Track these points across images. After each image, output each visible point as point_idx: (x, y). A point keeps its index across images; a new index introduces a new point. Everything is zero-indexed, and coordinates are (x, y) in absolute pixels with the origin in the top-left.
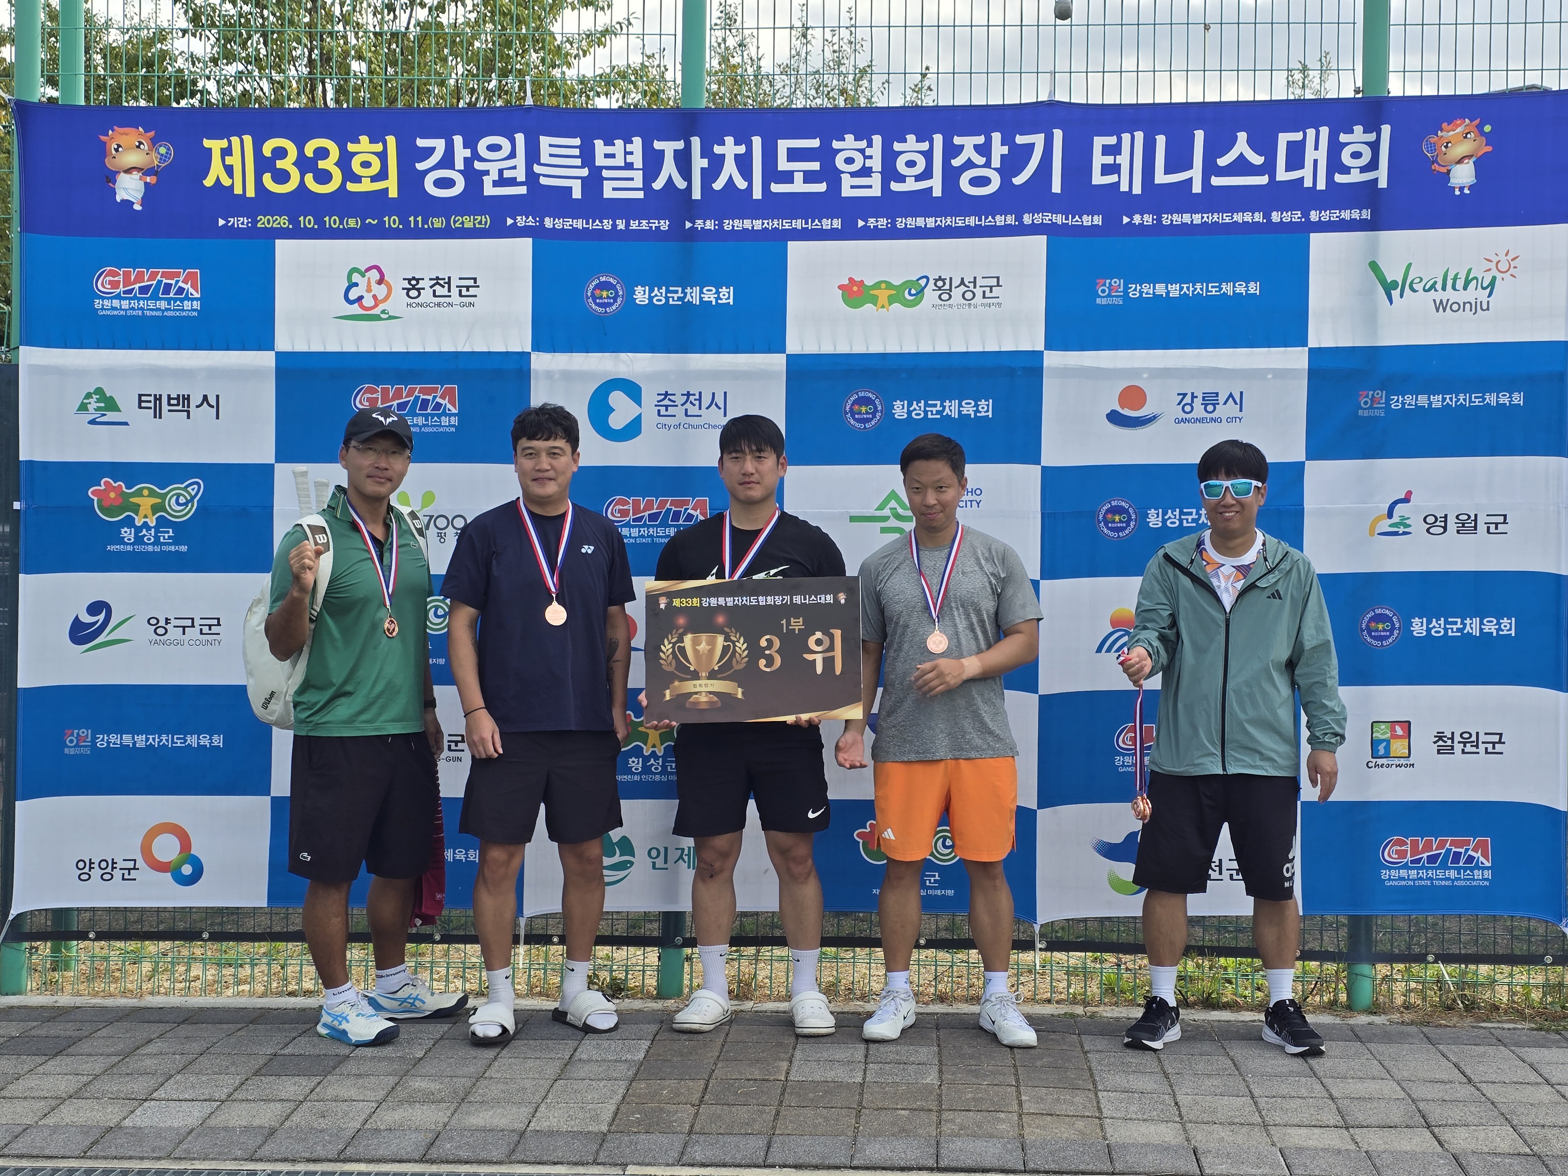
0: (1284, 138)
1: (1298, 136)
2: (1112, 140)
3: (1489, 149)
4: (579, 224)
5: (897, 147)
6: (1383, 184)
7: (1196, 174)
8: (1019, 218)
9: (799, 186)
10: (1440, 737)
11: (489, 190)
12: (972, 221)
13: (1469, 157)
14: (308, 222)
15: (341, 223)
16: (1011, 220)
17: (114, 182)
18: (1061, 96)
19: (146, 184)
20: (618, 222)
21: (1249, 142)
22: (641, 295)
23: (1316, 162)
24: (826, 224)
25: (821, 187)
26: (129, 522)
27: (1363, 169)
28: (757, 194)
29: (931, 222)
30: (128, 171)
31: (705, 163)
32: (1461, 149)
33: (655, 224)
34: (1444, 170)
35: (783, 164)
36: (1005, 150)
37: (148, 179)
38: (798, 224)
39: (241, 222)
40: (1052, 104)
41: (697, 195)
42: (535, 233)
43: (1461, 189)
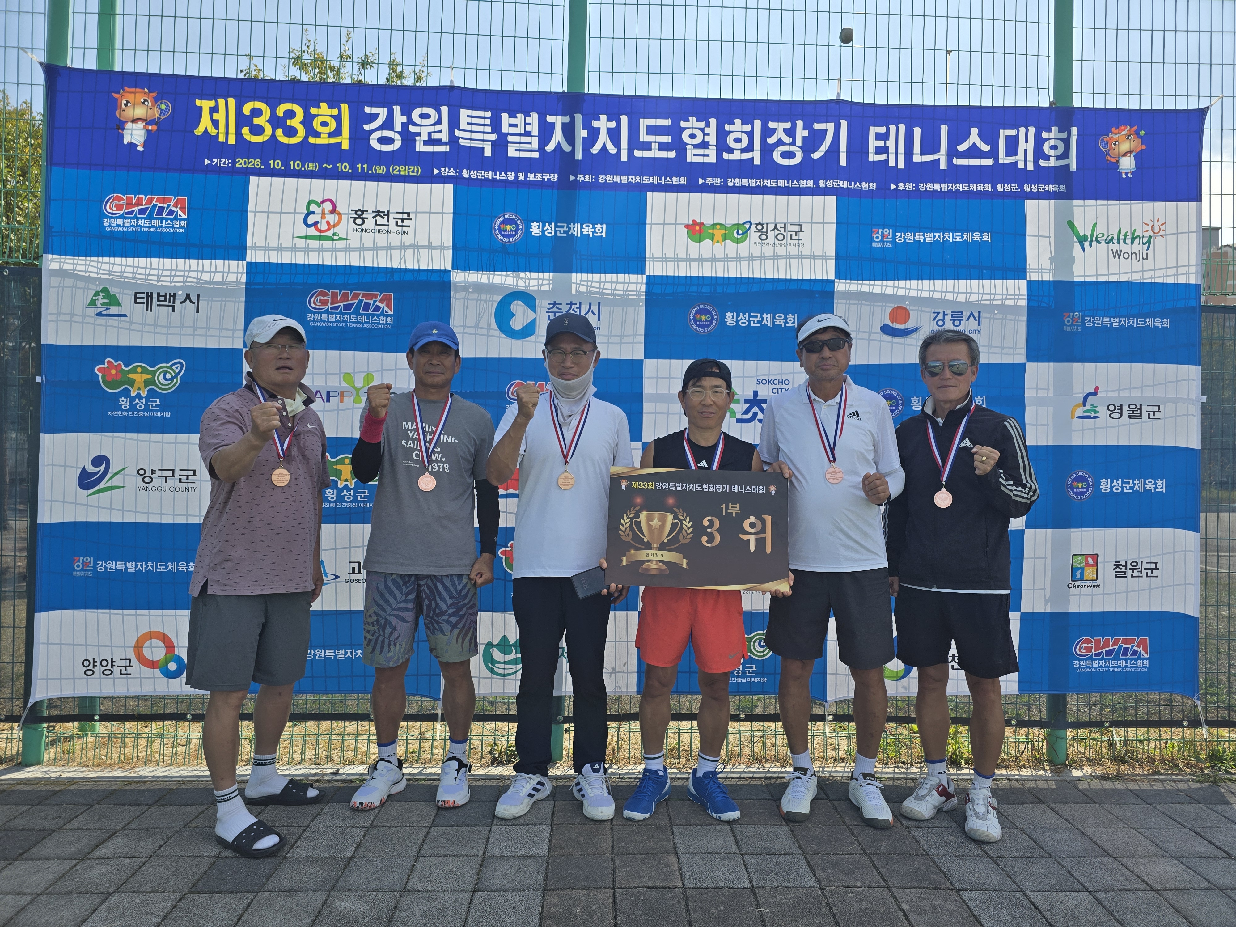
0: (1004, 134)
1: (1013, 133)
2: (883, 130)
3: (1144, 147)
4: (489, 175)
5: (727, 127)
6: (1073, 167)
7: (942, 156)
8: (816, 183)
9: (655, 153)
10: (1117, 566)
11: (421, 147)
12: (782, 183)
13: (1130, 152)
14: (277, 164)
15: (303, 166)
16: (810, 183)
17: (123, 129)
18: (845, 97)
19: (148, 131)
20: (520, 174)
21: (980, 135)
22: (535, 229)
23: (1026, 151)
24: (675, 180)
25: (672, 154)
26: (126, 393)
27: (1059, 158)
28: (624, 157)
29: (753, 183)
30: (134, 121)
31: (584, 133)
32: (1125, 146)
33: (547, 177)
34: (1114, 160)
35: (644, 137)
36: (806, 133)
37: (150, 128)
38: (655, 180)
39: (224, 163)
40: (838, 102)
41: (579, 156)
42: (456, 181)
43: (1127, 174)
